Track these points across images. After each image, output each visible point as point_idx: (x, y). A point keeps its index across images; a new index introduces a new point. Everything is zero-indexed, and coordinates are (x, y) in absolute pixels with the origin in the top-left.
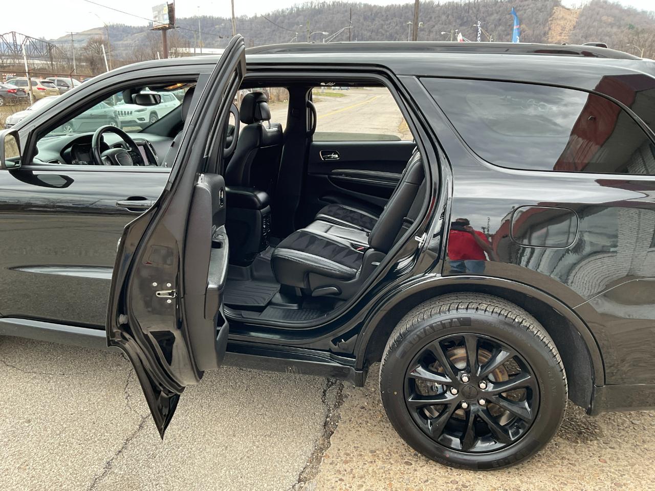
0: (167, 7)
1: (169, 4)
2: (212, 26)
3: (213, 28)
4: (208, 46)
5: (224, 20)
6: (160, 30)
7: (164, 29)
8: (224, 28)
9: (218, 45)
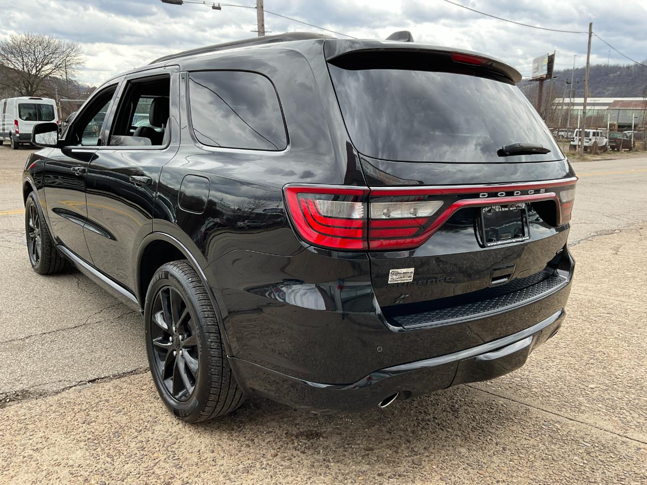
0: (547, 58)
1: (549, 55)
2: (606, 75)
3: (606, 77)
4: (598, 95)
5: (620, 68)
6: (538, 80)
7: (541, 80)
8: (620, 76)
9: (609, 94)
